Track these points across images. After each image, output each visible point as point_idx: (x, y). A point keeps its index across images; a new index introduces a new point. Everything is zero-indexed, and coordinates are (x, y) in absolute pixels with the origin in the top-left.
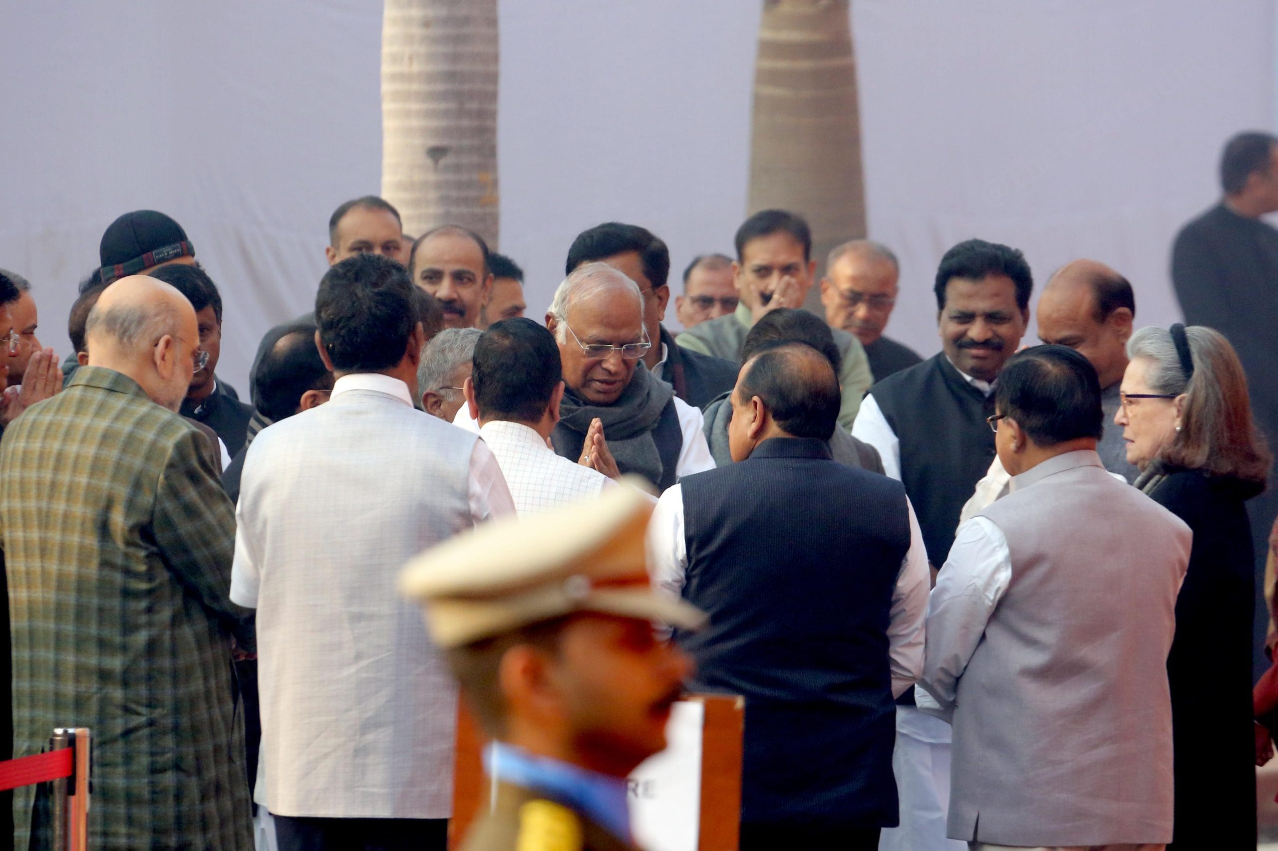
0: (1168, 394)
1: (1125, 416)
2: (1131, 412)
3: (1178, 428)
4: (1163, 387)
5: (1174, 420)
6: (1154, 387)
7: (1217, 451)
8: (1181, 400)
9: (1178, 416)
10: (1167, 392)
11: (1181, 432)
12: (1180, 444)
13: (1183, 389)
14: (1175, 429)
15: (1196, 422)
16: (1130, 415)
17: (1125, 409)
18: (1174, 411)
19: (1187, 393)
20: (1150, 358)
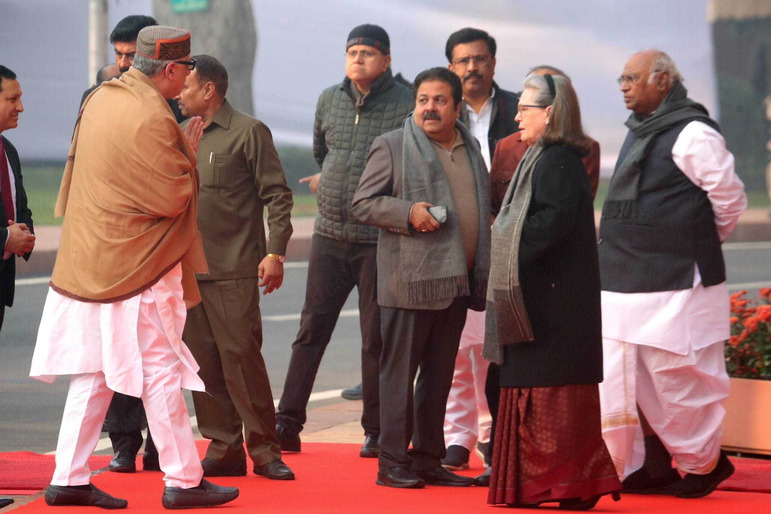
0: (543, 105)
1: (521, 117)
2: (524, 114)
3: (547, 123)
4: (540, 102)
5: (545, 119)
6: (537, 102)
7: (566, 134)
8: (549, 109)
9: (547, 117)
10: (543, 104)
11: (548, 124)
12: (549, 130)
13: (550, 103)
14: (545, 123)
15: (557, 119)
16: (523, 116)
17: (521, 113)
18: (545, 114)
19: (552, 105)
20: (535, 88)
